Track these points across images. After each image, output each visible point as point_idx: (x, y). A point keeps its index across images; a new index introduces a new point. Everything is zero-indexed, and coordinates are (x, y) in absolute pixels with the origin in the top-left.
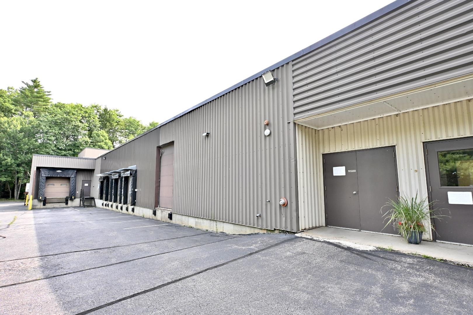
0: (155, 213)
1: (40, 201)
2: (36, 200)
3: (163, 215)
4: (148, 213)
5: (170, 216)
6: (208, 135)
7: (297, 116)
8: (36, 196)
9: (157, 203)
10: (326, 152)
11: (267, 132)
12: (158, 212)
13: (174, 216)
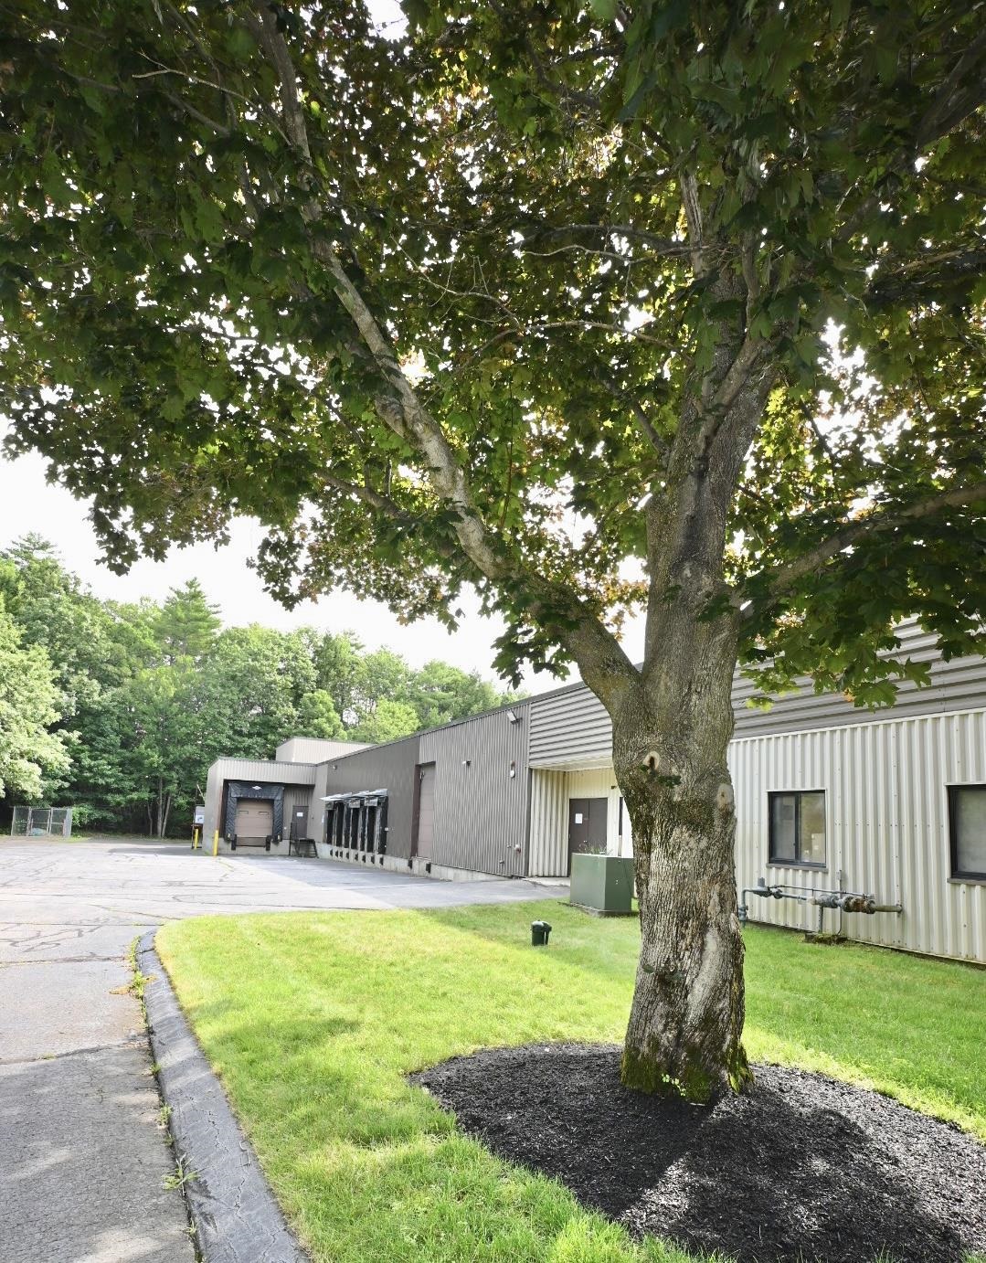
0: (410, 865)
2: (222, 839)
3: (419, 865)
4: (402, 864)
5: (429, 868)
6: (468, 763)
7: (532, 762)
8: (223, 834)
9: (414, 851)
10: (573, 797)
11: (512, 773)
12: (415, 863)
13: (433, 867)
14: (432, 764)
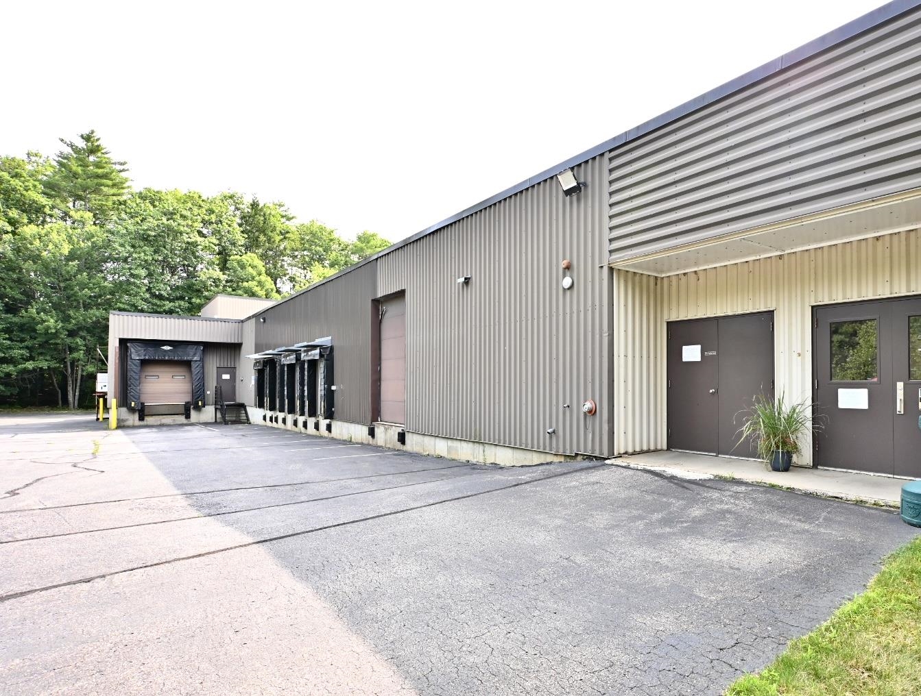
0: (372, 433)
1: (132, 410)
2: (124, 410)
3: (387, 435)
4: (359, 432)
5: (402, 438)
6: (467, 281)
7: (615, 256)
8: (124, 401)
9: (376, 414)
10: (673, 318)
11: (567, 282)
12: (379, 431)
13: (408, 437)
14: (401, 294)
